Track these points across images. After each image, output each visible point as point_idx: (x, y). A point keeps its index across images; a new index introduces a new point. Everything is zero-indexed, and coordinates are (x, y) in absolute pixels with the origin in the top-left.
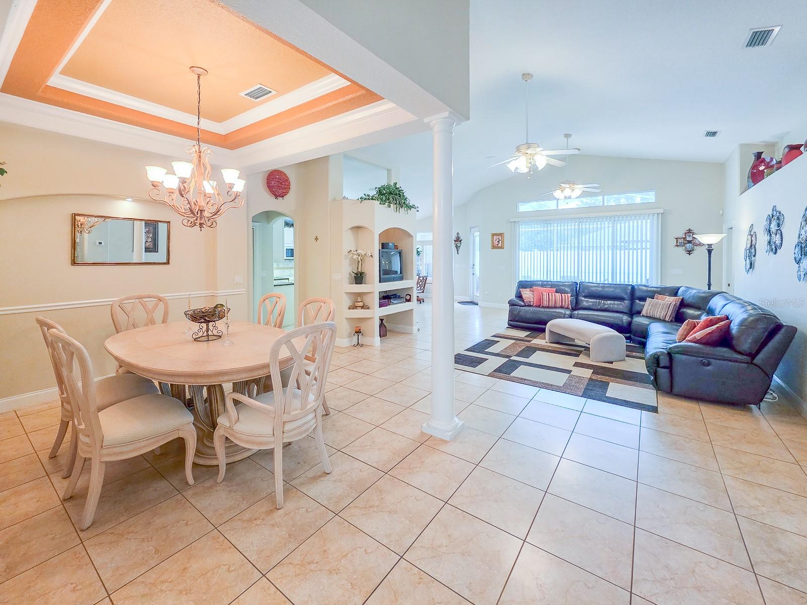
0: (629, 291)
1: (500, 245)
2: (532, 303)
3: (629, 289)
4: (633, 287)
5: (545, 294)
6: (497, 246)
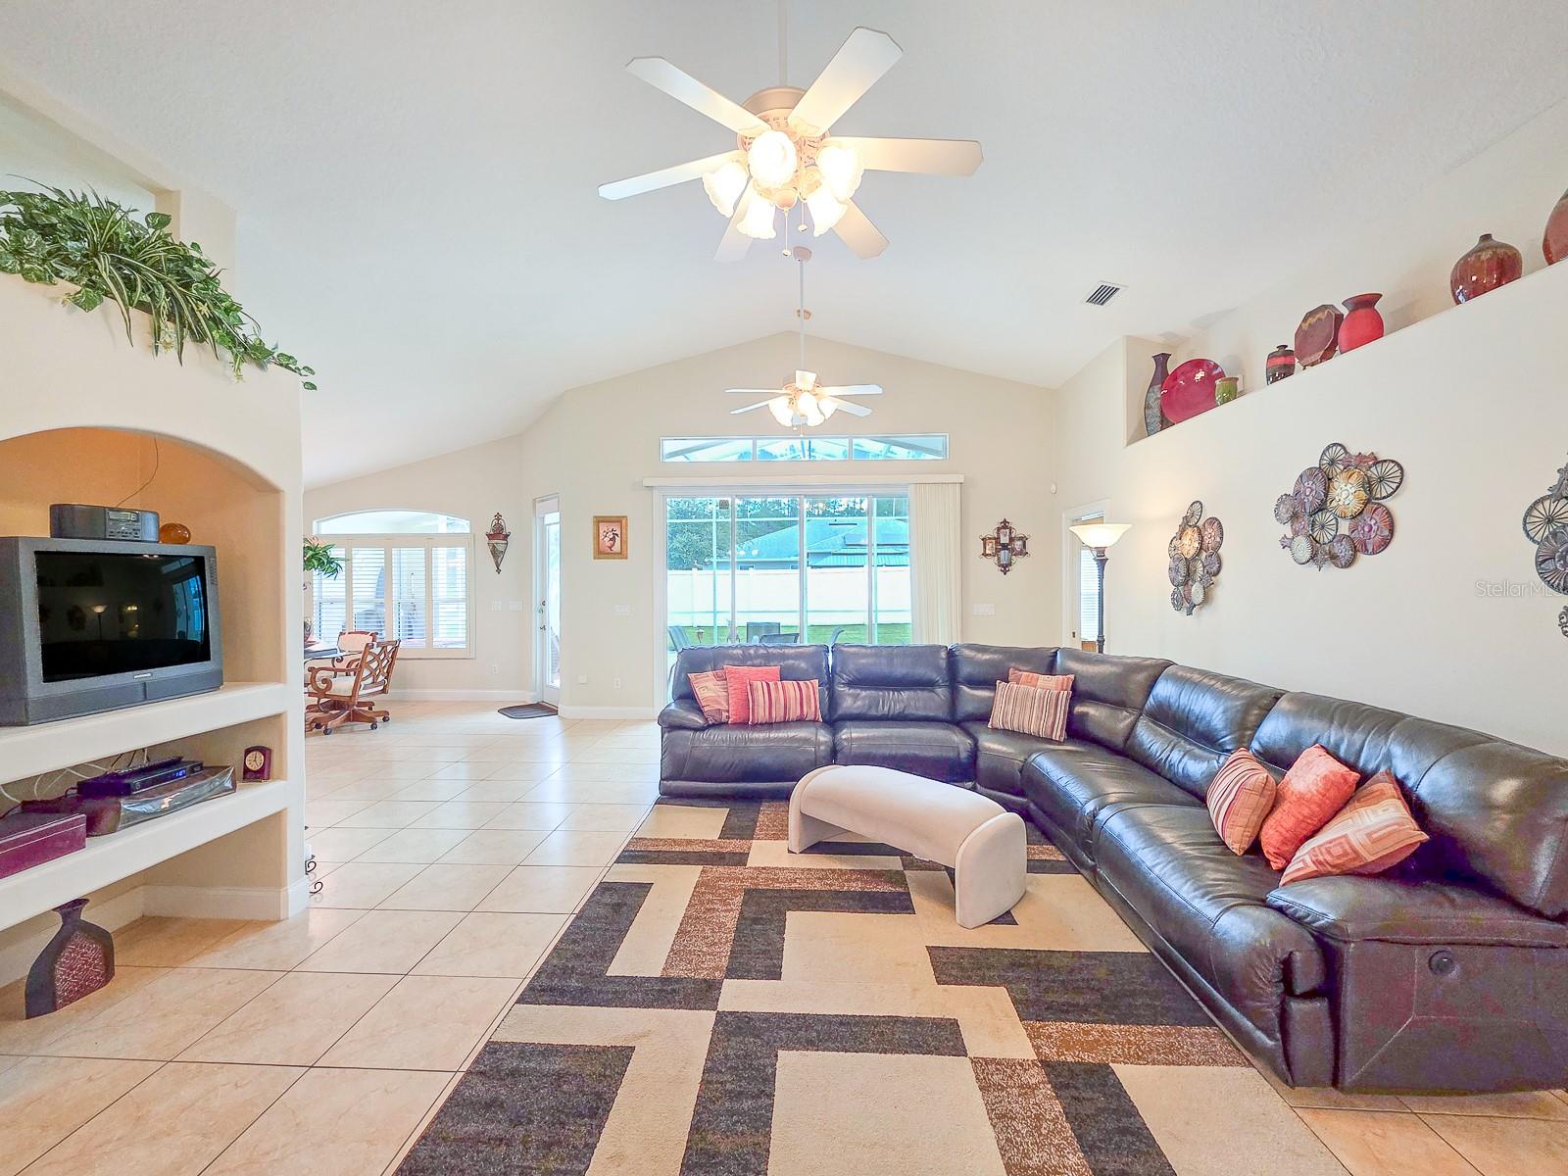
0: (943, 663)
1: (617, 548)
2: (725, 714)
3: (942, 659)
4: (951, 653)
5: (759, 685)
6: (609, 551)
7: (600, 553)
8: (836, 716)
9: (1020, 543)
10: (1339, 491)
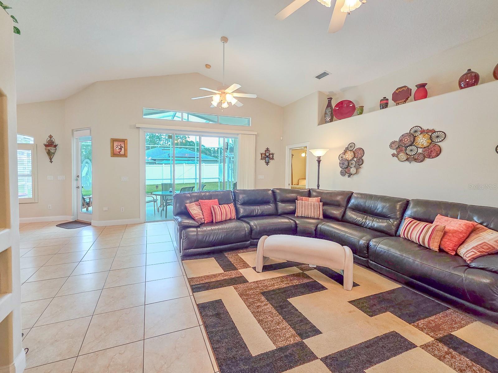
1: (122, 153)
3: (271, 193)
4: (273, 192)
5: (216, 207)
6: (119, 154)
7: (114, 154)
8: (239, 217)
9: (272, 155)
10: (419, 140)
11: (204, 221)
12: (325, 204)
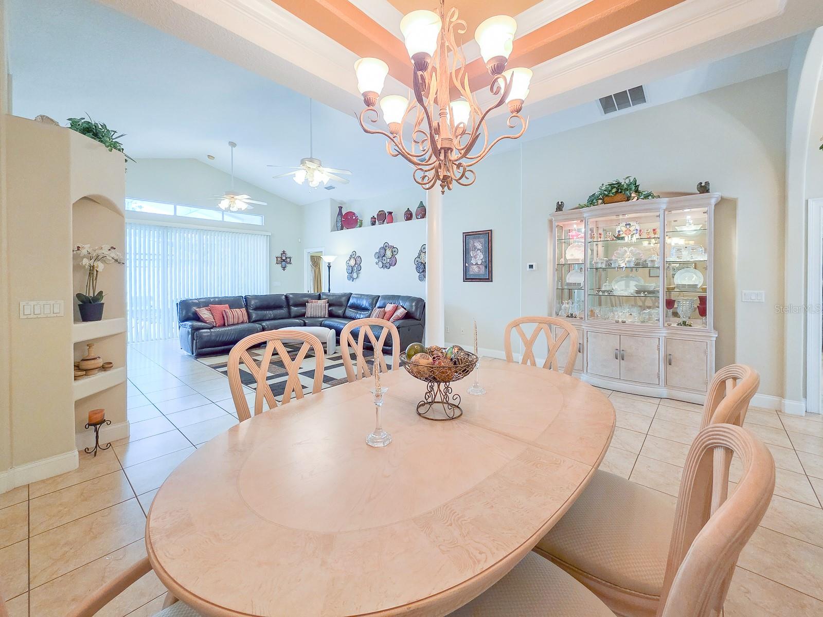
3: (283, 298)
4: (286, 297)
5: (228, 310)
9: (289, 259)
10: (387, 252)
11: (216, 324)
12: (330, 305)
